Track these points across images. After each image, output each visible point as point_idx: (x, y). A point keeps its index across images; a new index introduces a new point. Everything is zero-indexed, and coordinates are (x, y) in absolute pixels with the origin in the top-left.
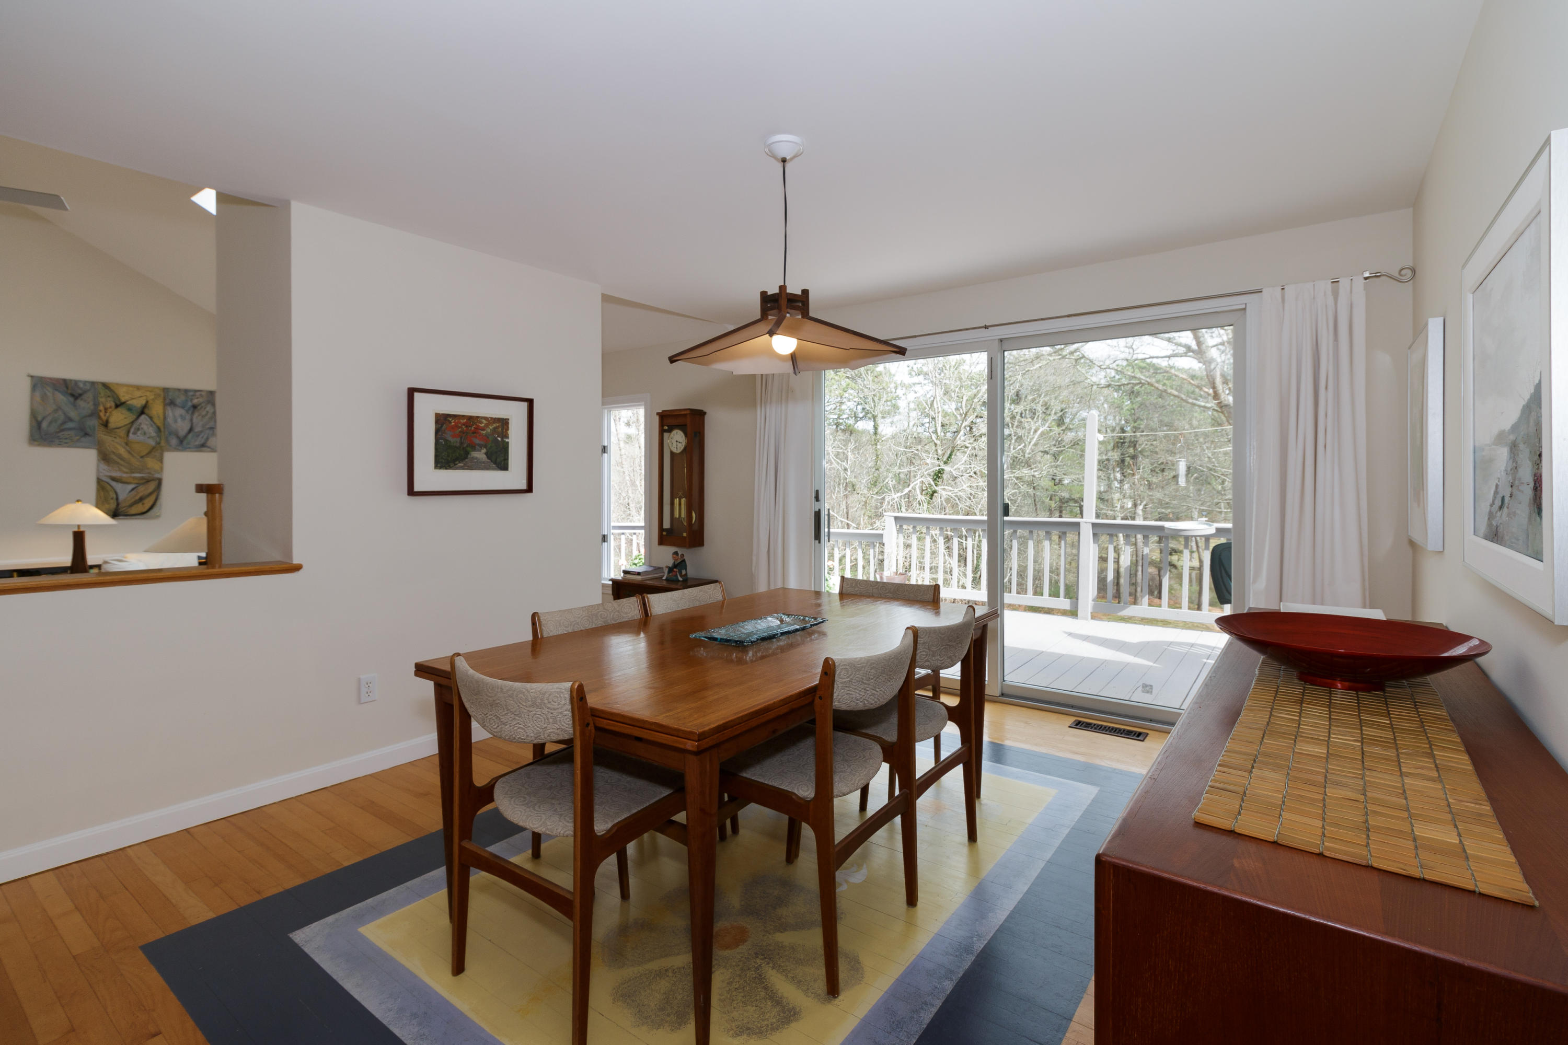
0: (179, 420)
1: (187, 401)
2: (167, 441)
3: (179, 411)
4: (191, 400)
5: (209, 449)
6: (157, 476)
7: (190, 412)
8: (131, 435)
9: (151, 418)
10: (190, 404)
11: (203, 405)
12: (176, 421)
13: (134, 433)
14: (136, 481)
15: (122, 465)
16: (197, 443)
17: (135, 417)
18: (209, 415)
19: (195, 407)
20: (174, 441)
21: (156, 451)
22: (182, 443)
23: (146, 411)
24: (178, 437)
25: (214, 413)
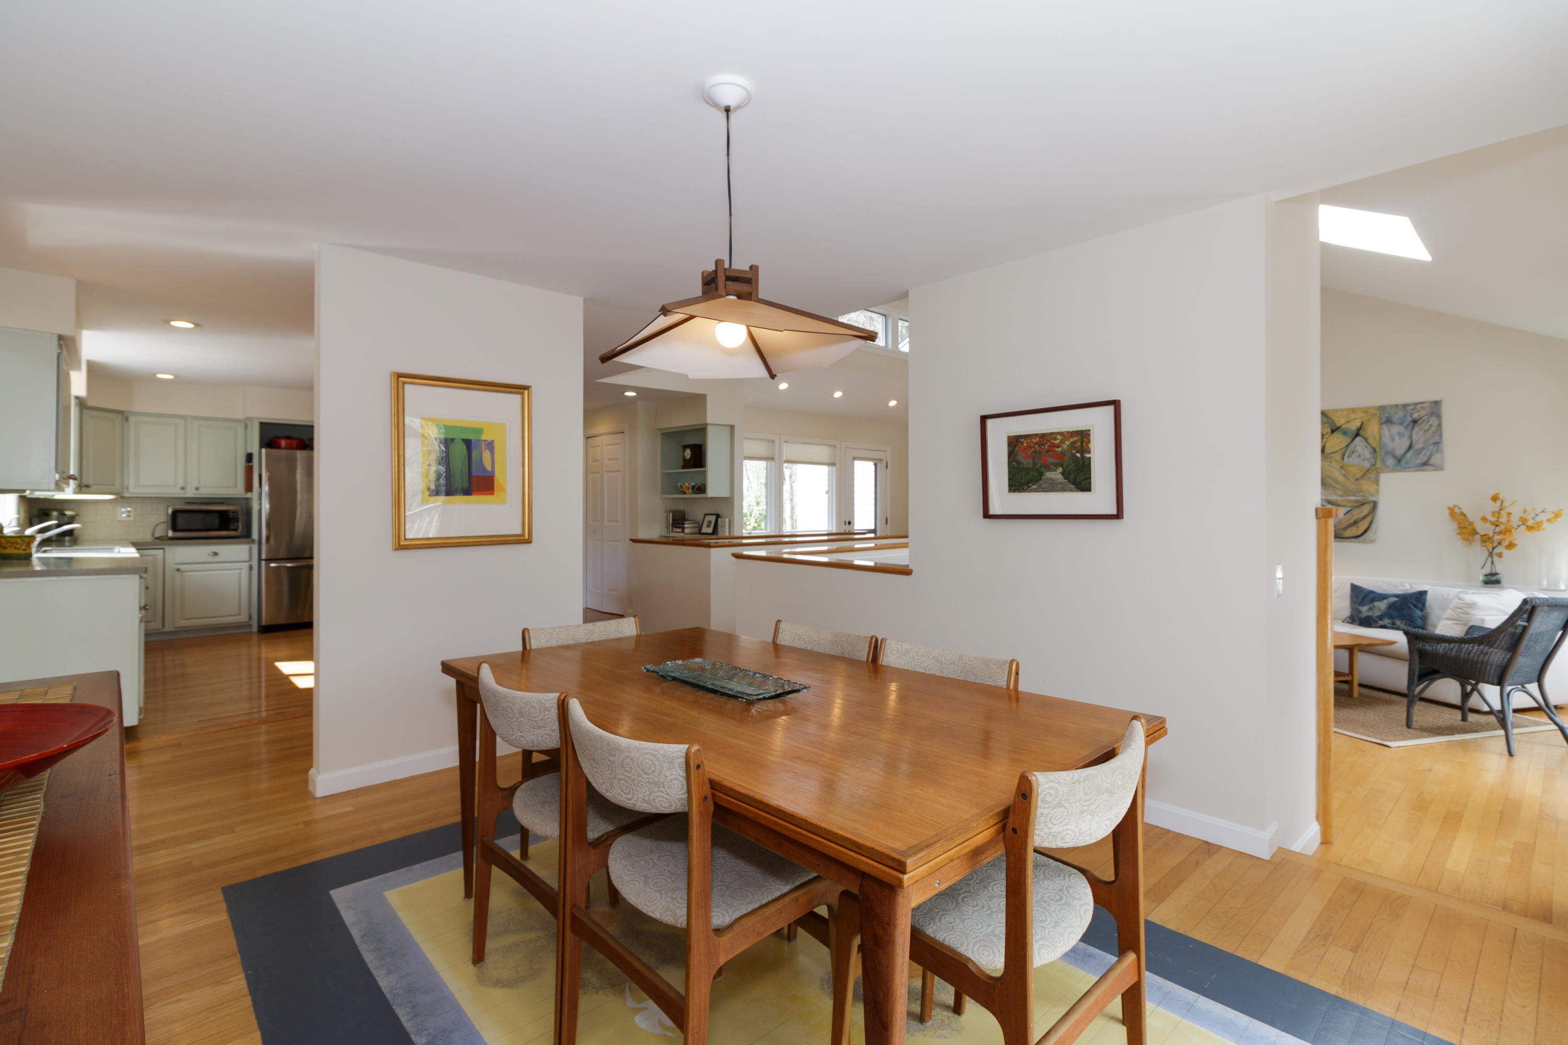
0: (1397, 438)
1: (1405, 416)
2: (1383, 461)
3: (1396, 429)
4: (1411, 415)
5: (1433, 468)
6: (1372, 498)
7: (1410, 428)
8: (1346, 458)
9: (1366, 439)
10: (1409, 419)
11: (1425, 418)
12: (1393, 440)
13: (1349, 457)
14: (1351, 505)
15: (1337, 489)
16: (1418, 461)
17: (1350, 440)
18: (1433, 429)
19: (1415, 422)
20: (1391, 461)
21: (1371, 473)
22: (1400, 462)
23: (1361, 432)
24: (1395, 457)
25: (1440, 425)
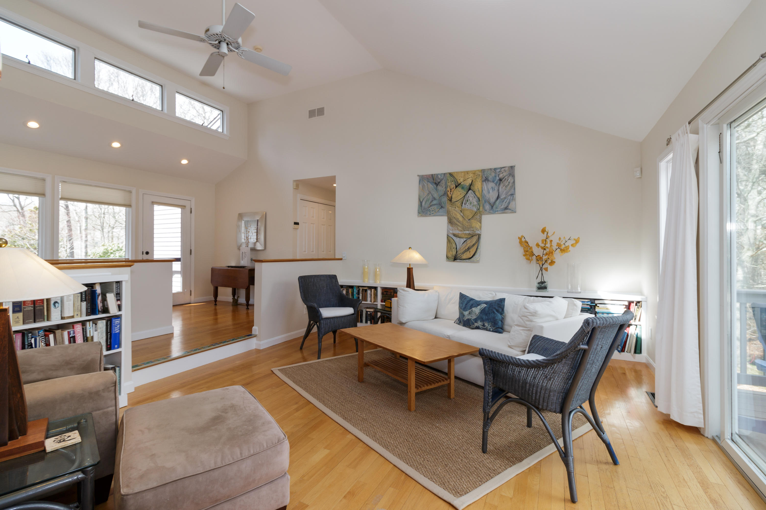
0: (491, 191)
1: (495, 176)
2: (484, 207)
3: (491, 185)
4: (499, 176)
5: (510, 211)
6: (478, 232)
7: (498, 184)
8: (463, 205)
9: (474, 192)
10: (498, 178)
11: (506, 177)
12: (489, 192)
13: (465, 204)
14: (466, 237)
15: (459, 226)
16: (503, 207)
17: (465, 193)
18: (510, 185)
19: (500, 180)
20: (487, 207)
21: (477, 215)
22: (493, 208)
23: (472, 187)
24: (490, 204)
25: (514, 182)
